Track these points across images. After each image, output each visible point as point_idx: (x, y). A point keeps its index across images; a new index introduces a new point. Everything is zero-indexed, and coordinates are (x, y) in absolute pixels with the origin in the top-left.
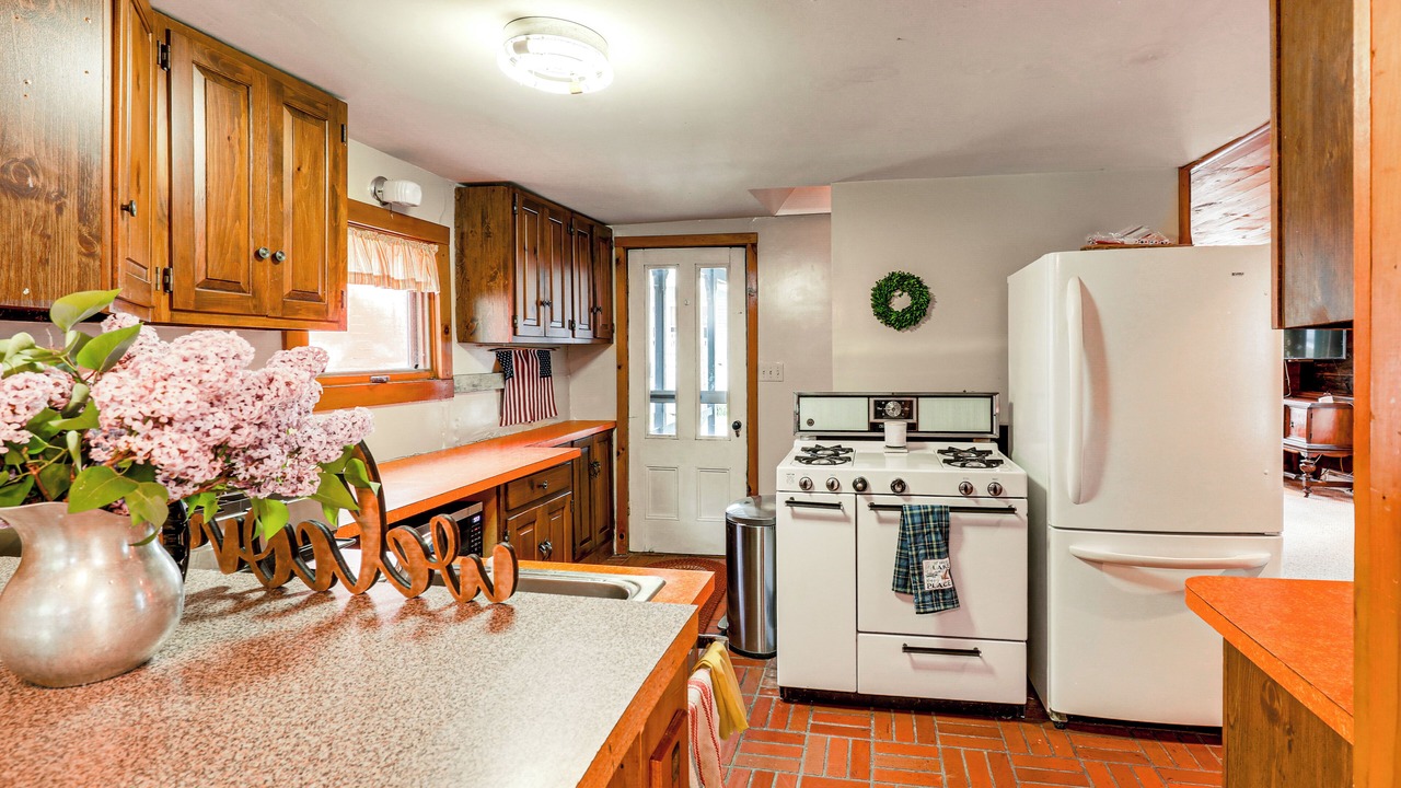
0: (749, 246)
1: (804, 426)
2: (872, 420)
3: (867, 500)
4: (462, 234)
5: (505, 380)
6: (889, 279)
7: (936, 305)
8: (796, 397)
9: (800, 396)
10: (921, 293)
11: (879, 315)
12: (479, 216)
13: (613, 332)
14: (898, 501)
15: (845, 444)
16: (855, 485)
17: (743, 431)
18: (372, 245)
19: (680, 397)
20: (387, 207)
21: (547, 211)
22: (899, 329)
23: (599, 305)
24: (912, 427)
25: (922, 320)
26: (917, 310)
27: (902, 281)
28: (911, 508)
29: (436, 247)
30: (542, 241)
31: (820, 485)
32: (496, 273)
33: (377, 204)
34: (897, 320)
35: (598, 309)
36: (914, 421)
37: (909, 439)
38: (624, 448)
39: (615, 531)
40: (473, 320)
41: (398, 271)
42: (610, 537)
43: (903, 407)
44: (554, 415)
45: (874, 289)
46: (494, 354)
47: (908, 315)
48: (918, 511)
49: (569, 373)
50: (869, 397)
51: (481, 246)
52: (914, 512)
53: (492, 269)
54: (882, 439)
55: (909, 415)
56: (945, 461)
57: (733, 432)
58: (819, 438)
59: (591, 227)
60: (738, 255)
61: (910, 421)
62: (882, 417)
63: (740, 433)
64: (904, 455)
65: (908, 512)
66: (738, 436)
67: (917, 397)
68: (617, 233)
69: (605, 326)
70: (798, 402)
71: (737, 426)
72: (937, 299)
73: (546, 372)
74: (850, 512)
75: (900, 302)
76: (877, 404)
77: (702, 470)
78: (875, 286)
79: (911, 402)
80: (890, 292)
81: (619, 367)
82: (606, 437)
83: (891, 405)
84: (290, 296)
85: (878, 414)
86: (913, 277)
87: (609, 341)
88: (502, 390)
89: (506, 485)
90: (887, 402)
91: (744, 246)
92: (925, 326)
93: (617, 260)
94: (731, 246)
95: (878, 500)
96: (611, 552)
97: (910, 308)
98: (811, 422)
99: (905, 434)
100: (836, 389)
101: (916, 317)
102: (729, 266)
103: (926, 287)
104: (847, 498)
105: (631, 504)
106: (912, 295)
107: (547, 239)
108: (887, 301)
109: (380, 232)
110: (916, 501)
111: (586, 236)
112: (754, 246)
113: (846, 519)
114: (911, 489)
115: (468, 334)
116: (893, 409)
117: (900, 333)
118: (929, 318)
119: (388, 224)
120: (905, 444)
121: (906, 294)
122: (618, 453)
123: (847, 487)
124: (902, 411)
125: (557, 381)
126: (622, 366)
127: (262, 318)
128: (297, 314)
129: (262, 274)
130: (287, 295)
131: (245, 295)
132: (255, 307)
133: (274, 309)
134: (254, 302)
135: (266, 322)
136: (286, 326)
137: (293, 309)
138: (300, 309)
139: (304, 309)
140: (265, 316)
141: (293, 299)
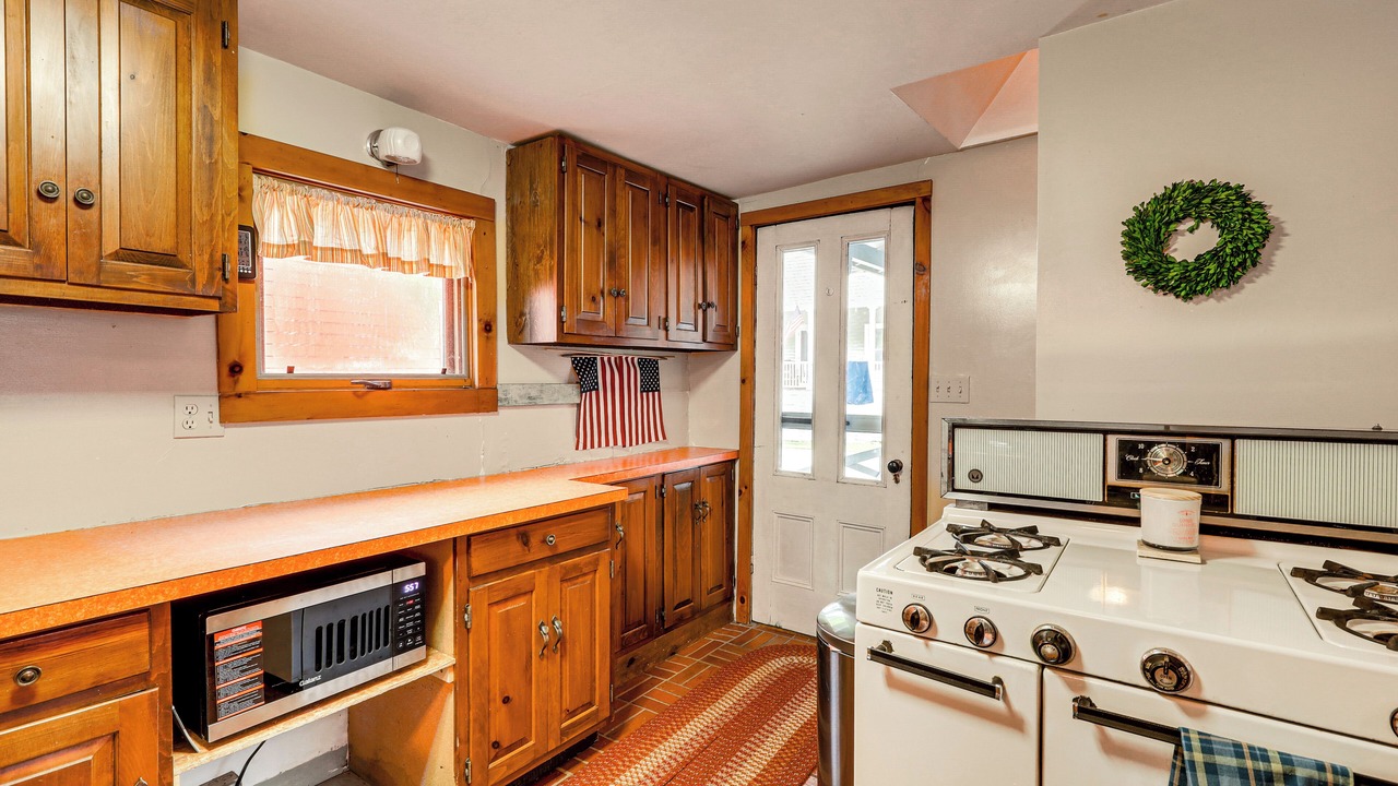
0: (919, 201)
1: (962, 480)
2: (1113, 479)
3: (1072, 686)
4: (513, 207)
5: (582, 393)
6: (1168, 197)
7: (1286, 241)
8: (946, 427)
9: (954, 426)
10: (1247, 218)
11: (1137, 271)
12: (528, 182)
13: (737, 337)
14: (1165, 710)
15: (1047, 526)
16: (1037, 643)
17: (905, 475)
18: (364, 215)
19: (817, 422)
20: (394, 169)
21: (623, 172)
22: (1187, 298)
23: (713, 297)
24: (1216, 504)
25: (1249, 275)
26: (1235, 254)
27: (1197, 200)
28: (1207, 744)
29: (472, 224)
30: (613, 212)
31: (950, 625)
32: (542, 252)
33: (378, 165)
34: (1184, 278)
35: (709, 305)
36: (1224, 487)
37: (1205, 529)
38: (747, 487)
39: (735, 591)
40: (522, 314)
41: (408, 249)
42: (728, 599)
43: (1191, 456)
44: (661, 438)
45: (1127, 223)
46: (568, 361)
47: (1212, 267)
48: (1233, 762)
49: (687, 387)
50: (1106, 432)
51: (529, 219)
52: (1219, 760)
53: (539, 247)
54: (1136, 522)
55: (1207, 476)
56: (1324, 613)
57: (891, 476)
58: (992, 507)
59: (702, 198)
60: (903, 218)
61: (1212, 490)
62: (1140, 477)
63: (901, 478)
64: (1189, 567)
65: (1199, 757)
66: (897, 481)
67: (1233, 438)
68: (746, 206)
69: (722, 327)
70: (952, 438)
71: (895, 468)
72: (1288, 228)
73: (651, 384)
74: (1026, 707)
75: (1191, 242)
76: (1124, 447)
77: (847, 525)
78: (1132, 214)
79: (1216, 448)
80: (1168, 224)
81: (743, 381)
82: (725, 469)
83: (1161, 452)
84: (116, 256)
85: (1126, 470)
86: (1227, 187)
87: (733, 347)
88: (579, 405)
89: (469, 538)
90: (1150, 445)
91: (911, 203)
92: (1253, 289)
93: (743, 243)
94: (892, 206)
95: (1106, 698)
96: (729, 617)
97: (1215, 254)
98: (976, 476)
99: (1196, 519)
100: (1042, 415)
101: (1233, 270)
102: (889, 235)
103: (1260, 205)
104: (1017, 670)
105: (754, 560)
106: (1223, 226)
107: (621, 208)
108: (1160, 242)
109: (379, 199)
110: (1222, 725)
111: (692, 209)
112: (927, 200)
113: (1013, 722)
114: (1208, 682)
115: (519, 331)
116: (1168, 461)
117: (1191, 304)
118: (1266, 271)
119: (392, 190)
120: (1196, 540)
121: (1206, 226)
122: (740, 491)
123: (1016, 640)
124: (1190, 467)
125: (669, 398)
126: (747, 380)
127: (59, 284)
128: (128, 283)
129: (53, 221)
130: (110, 255)
131: (18, 249)
132: (38, 267)
133: (82, 273)
134: (36, 260)
135: (67, 291)
136: (112, 299)
137: (120, 274)
138: (136, 277)
139: (144, 277)
140: (64, 282)
141: (123, 260)
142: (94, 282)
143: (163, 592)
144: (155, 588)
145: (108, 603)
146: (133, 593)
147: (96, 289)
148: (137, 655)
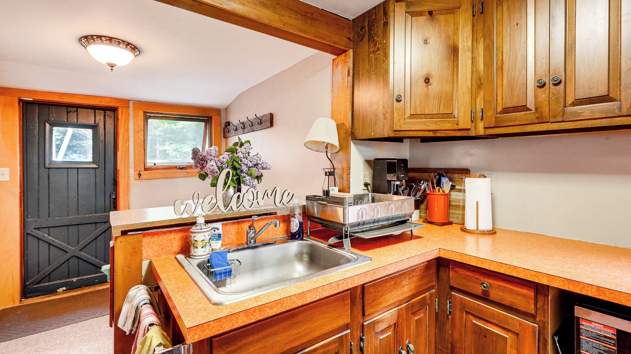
84: (574, 104)
127: (546, 124)
128: (579, 116)
129: (543, 96)
130: (570, 104)
131: (530, 112)
132: (538, 118)
133: (555, 117)
134: (536, 115)
135: (550, 127)
136: (571, 126)
137: (575, 113)
138: (583, 113)
139: (587, 112)
140: (548, 122)
141: (577, 106)
142: (561, 120)
143: (538, 277)
144: (534, 273)
145: (513, 270)
146: (524, 271)
147: (563, 123)
148: (529, 303)
